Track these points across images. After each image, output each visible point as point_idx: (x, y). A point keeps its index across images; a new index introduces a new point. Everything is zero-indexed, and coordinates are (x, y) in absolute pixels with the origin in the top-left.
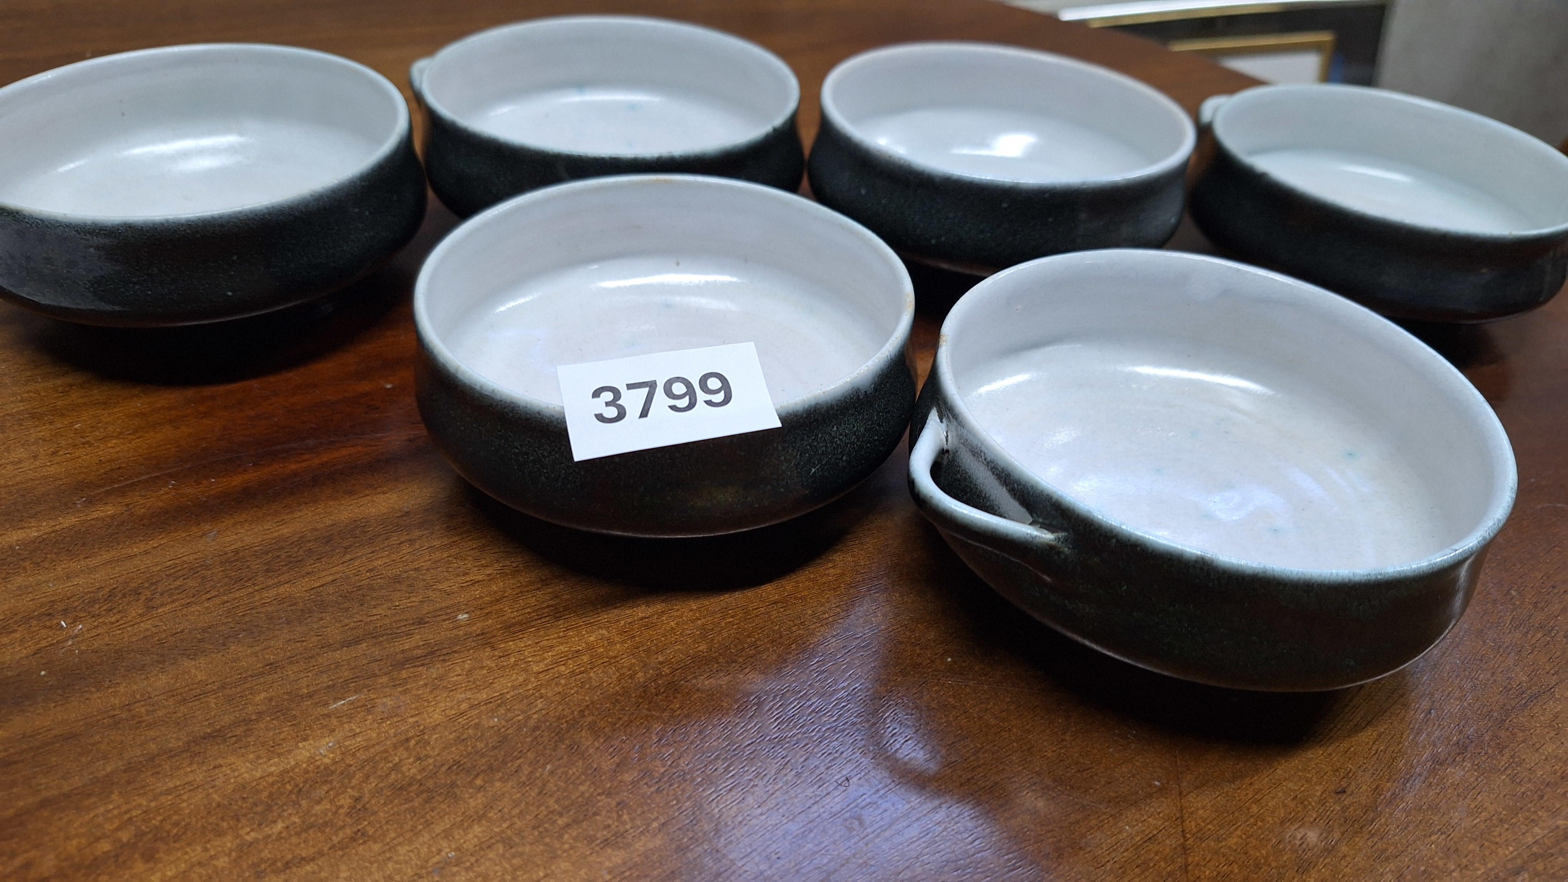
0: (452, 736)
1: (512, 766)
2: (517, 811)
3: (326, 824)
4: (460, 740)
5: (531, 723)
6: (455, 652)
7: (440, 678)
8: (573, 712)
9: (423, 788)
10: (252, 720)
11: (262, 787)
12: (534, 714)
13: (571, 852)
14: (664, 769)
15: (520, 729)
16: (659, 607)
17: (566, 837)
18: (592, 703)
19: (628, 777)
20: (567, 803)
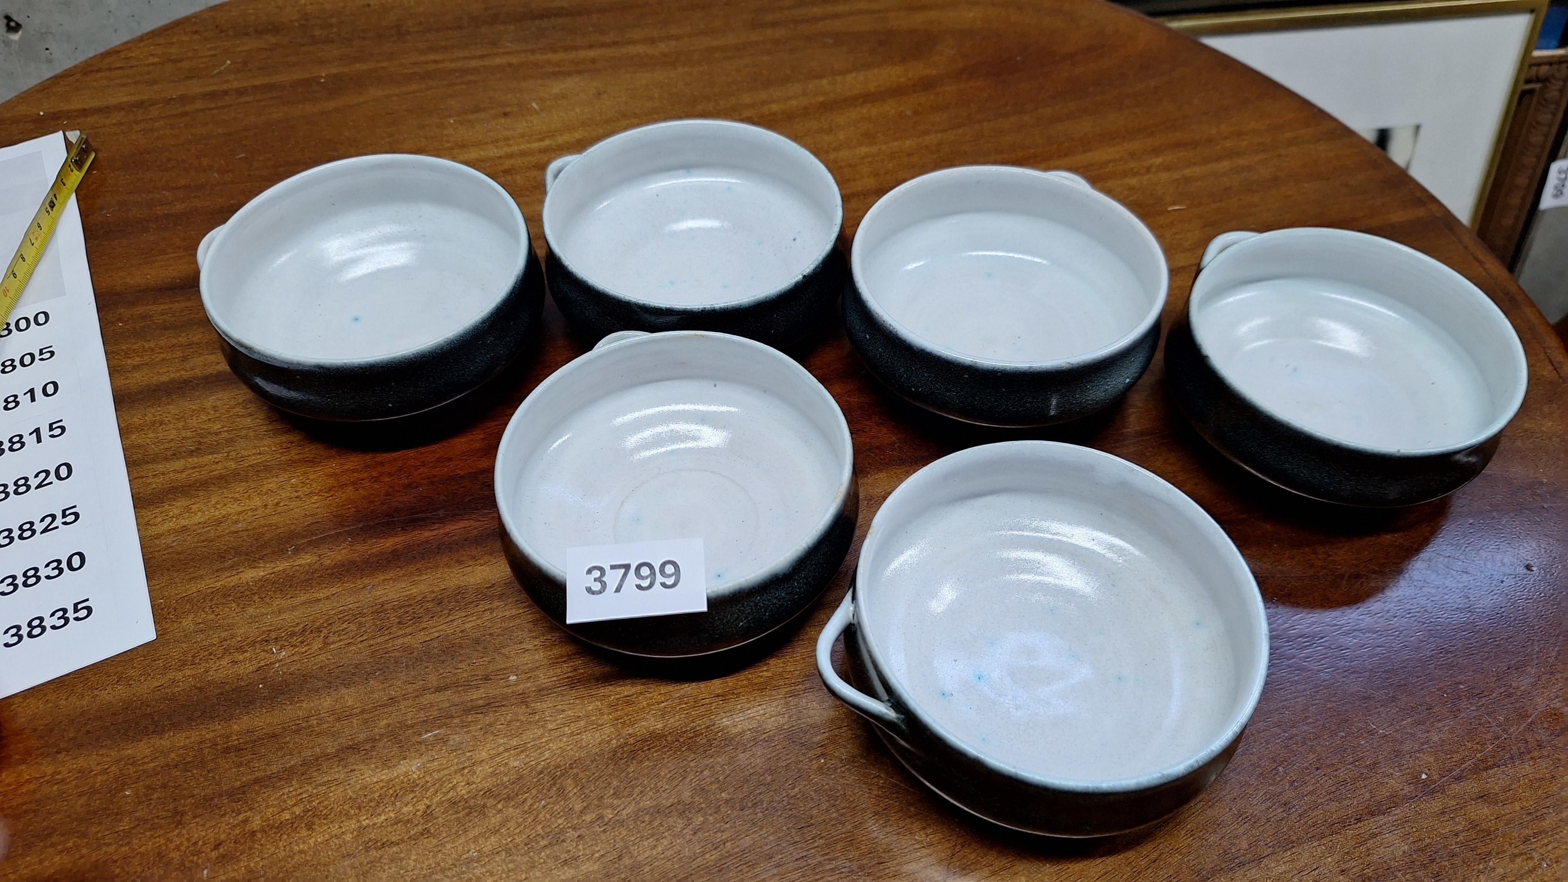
0: (490, 770)
1: (521, 798)
2: (518, 831)
3: (408, 821)
4: (494, 774)
5: (539, 768)
6: (503, 705)
7: (490, 725)
8: (565, 764)
9: (467, 805)
10: (376, 740)
11: (375, 789)
12: (542, 761)
13: (544, 865)
14: (611, 816)
15: (531, 771)
16: (639, 688)
17: (543, 854)
18: (579, 759)
19: (588, 818)
20: (548, 831)
